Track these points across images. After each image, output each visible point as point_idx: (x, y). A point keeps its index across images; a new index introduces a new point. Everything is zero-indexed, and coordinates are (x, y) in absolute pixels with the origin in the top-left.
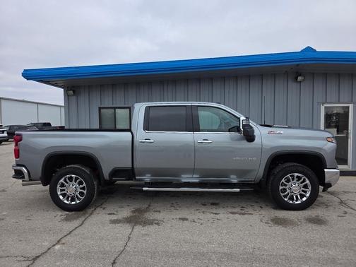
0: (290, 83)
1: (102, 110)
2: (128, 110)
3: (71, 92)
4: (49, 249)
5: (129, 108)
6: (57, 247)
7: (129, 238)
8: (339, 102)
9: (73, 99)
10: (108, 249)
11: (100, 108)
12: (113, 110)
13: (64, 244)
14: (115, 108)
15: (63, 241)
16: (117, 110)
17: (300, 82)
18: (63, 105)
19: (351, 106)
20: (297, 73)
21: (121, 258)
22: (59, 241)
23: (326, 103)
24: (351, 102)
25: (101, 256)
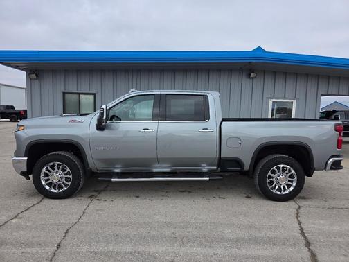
0: (244, 79)
1: (67, 95)
2: (92, 96)
3: (34, 76)
4: (6, 222)
5: (94, 94)
6: (14, 221)
7: (84, 212)
8: (285, 98)
9: (36, 83)
10: (63, 221)
11: (64, 93)
12: (77, 96)
13: (21, 218)
14: (79, 94)
15: (20, 215)
16: (81, 95)
17: (253, 78)
18: (25, 87)
19: (294, 101)
20: (250, 70)
21: (74, 229)
22: (16, 216)
23: (274, 98)
24: (295, 98)
25: (56, 227)
